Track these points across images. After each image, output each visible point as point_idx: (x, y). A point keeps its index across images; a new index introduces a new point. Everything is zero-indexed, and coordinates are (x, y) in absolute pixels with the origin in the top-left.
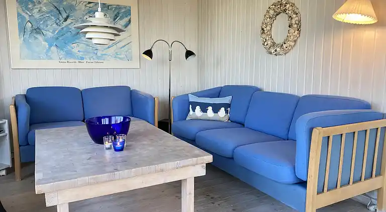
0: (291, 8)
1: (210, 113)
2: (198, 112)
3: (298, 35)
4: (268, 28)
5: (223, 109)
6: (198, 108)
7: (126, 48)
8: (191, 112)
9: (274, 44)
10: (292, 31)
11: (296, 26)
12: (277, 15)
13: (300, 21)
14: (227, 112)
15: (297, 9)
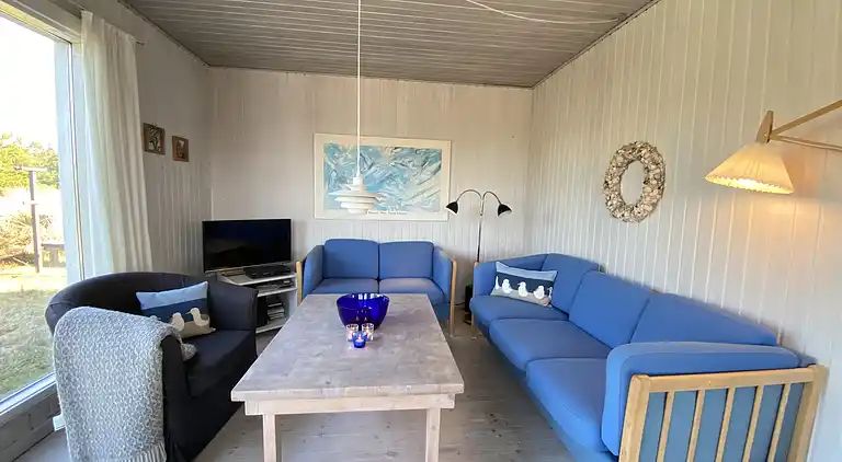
0: (648, 155)
1: (522, 291)
2: (506, 288)
3: (658, 197)
4: (615, 181)
5: (541, 288)
6: (506, 282)
7: (433, 198)
8: (497, 286)
9: (622, 205)
10: (648, 189)
11: (655, 182)
12: (629, 163)
13: (663, 175)
14: (547, 293)
15: (659, 155)
